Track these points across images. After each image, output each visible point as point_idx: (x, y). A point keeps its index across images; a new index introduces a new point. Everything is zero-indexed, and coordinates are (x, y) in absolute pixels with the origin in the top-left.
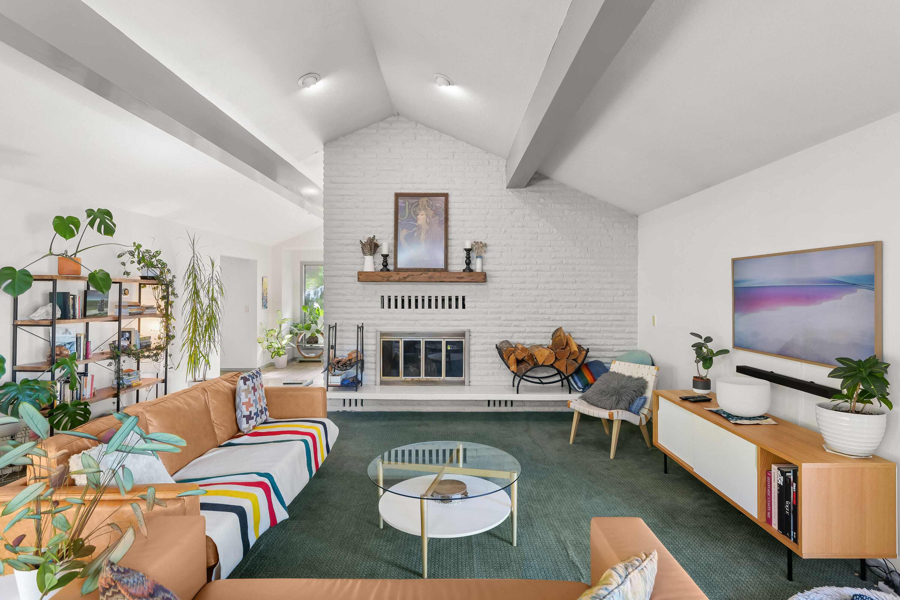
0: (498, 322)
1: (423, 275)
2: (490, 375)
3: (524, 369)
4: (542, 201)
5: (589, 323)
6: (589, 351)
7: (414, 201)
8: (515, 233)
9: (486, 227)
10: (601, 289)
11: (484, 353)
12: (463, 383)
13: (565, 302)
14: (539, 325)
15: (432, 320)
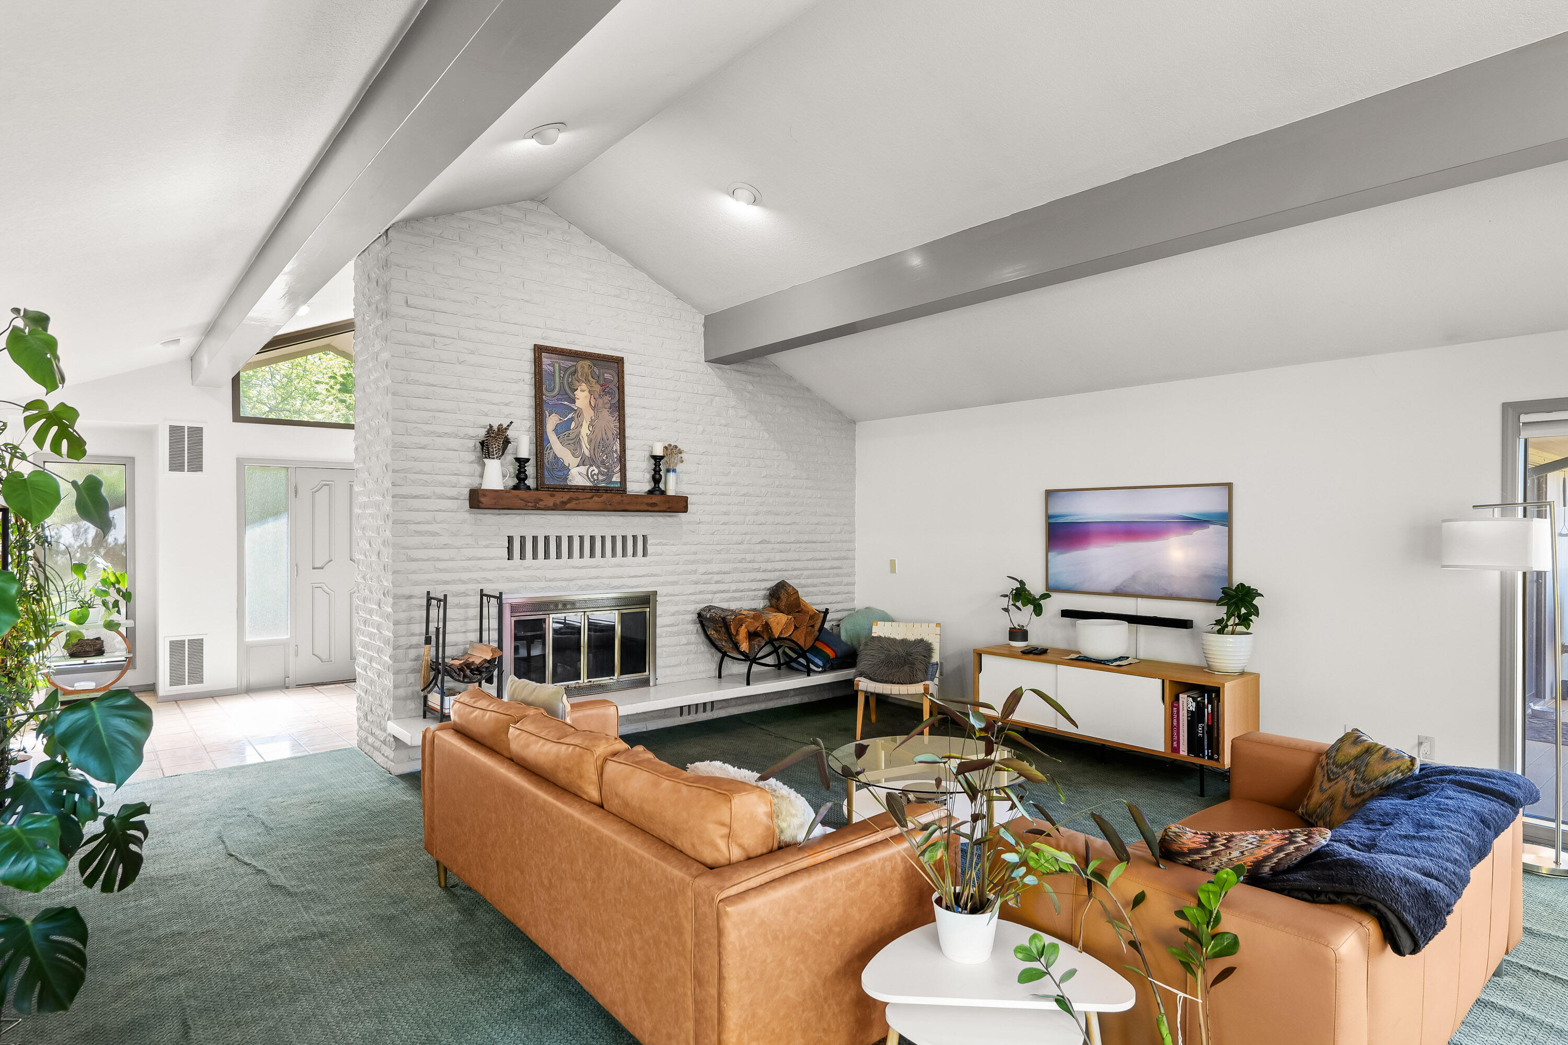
0: (693, 577)
1: (595, 498)
2: (683, 665)
3: (756, 647)
4: (750, 387)
5: (806, 573)
6: (828, 613)
7: (569, 364)
8: (716, 435)
9: (677, 420)
10: (817, 524)
11: (675, 629)
12: (645, 683)
13: (778, 543)
14: (746, 579)
15: (597, 578)
